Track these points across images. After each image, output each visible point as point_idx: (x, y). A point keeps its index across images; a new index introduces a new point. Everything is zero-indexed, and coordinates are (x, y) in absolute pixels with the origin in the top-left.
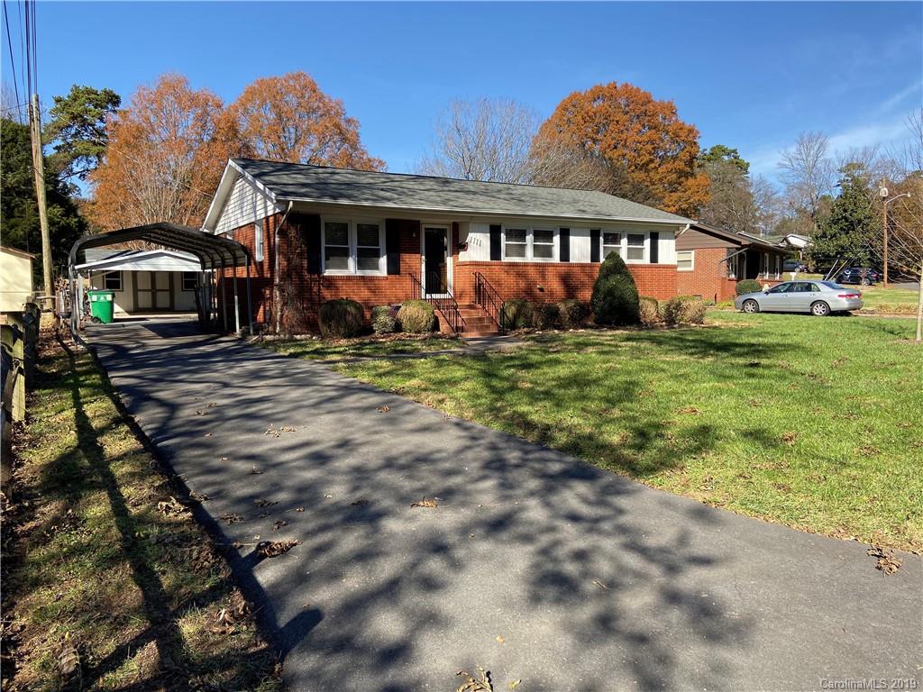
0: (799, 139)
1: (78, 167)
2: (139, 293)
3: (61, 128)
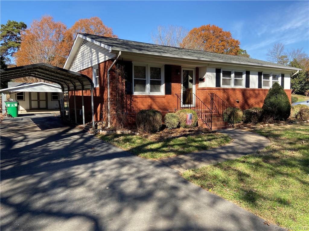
0: (274, 46)
1: (10, 51)
2: (32, 102)
3: (3, 36)
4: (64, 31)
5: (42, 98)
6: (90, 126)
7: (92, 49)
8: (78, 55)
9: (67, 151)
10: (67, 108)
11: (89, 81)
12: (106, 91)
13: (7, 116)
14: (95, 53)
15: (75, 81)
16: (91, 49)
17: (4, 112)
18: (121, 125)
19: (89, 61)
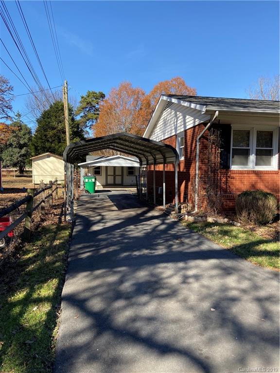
1: (89, 124)
2: (108, 177)
3: (83, 108)
4: (142, 98)
5: (118, 172)
6: (172, 209)
7: (178, 113)
8: (160, 122)
9: (149, 240)
10: (144, 185)
11: (174, 152)
12: (193, 165)
13: (84, 192)
14: (181, 117)
15: (155, 153)
16: (176, 113)
17: (82, 187)
18: (214, 211)
19: (173, 128)
